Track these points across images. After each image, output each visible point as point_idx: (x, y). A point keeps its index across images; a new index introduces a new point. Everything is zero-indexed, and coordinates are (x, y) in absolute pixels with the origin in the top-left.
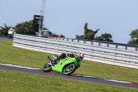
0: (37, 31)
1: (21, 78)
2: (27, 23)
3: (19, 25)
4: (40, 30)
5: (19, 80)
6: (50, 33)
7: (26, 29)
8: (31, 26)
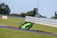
0: (35, 15)
1: (28, 34)
2: (31, 11)
3: (28, 12)
4: (36, 15)
5: (28, 35)
6: (41, 16)
7: (31, 14)
8: (33, 13)
